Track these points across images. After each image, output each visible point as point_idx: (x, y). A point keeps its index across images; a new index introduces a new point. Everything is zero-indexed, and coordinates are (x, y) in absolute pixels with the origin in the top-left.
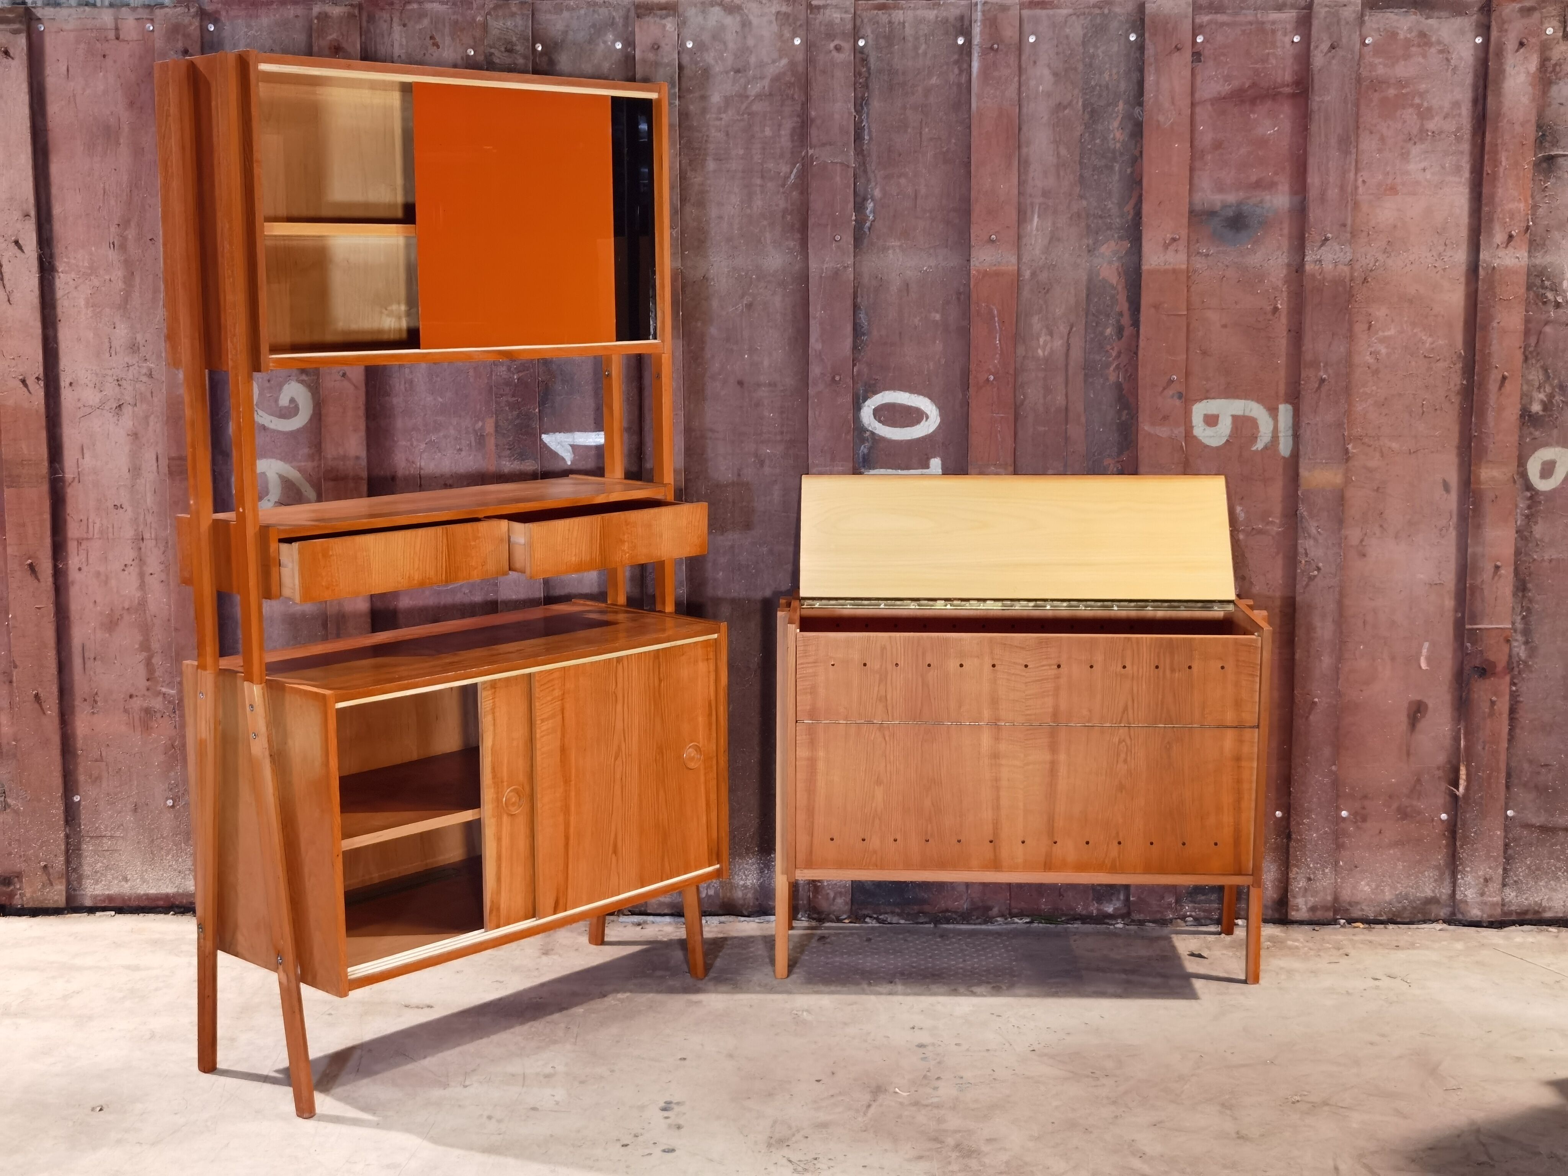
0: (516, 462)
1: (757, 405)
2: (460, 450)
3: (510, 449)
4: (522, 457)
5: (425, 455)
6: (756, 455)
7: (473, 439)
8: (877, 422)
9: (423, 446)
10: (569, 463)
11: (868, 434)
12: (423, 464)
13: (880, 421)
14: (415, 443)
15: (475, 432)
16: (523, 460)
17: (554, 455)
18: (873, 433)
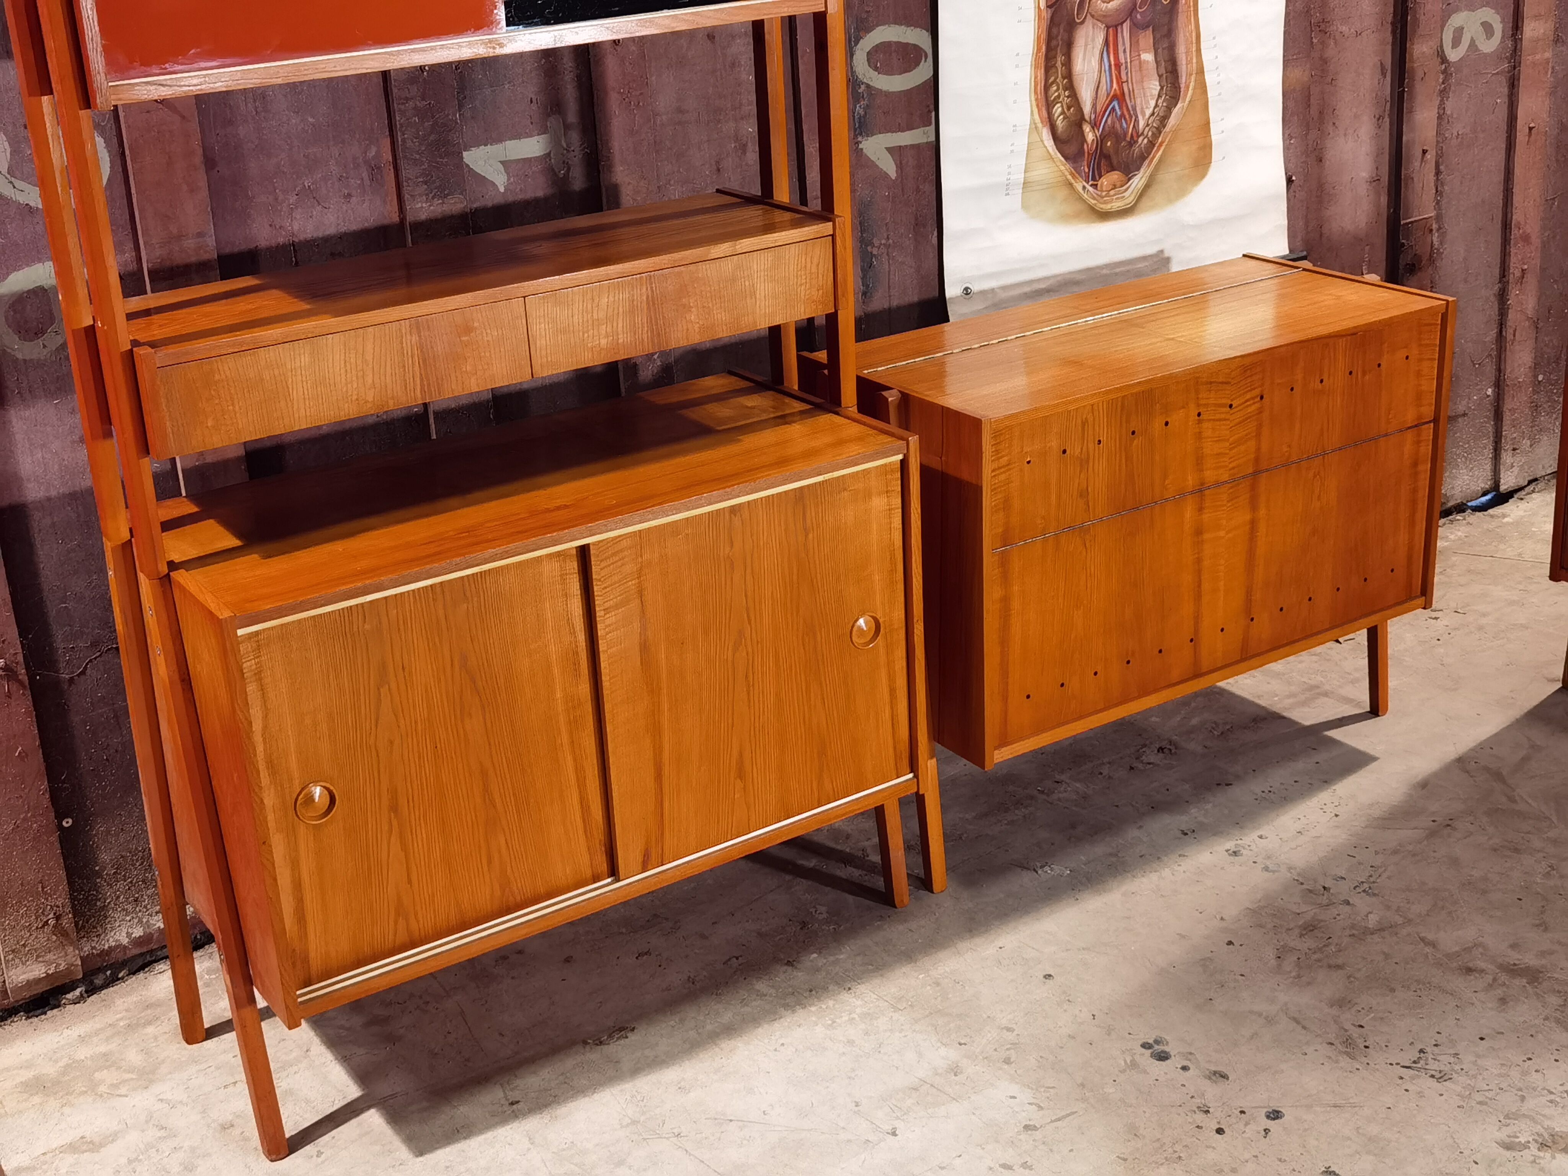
0: (437, 202)
1: (733, 65)
2: (349, 195)
3: (425, 183)
4: (442, 192)
5: (297, 214)
6: (737, 139)
7: (365, 175)
8: (871, 70)
9: (293, 199)
10: (502, 190)
11: (863, 87)
12: (296, 227)
13: (876, 69)
14: (281, 197)
15: (366, 162)
16: (446, 196)
17: (482, 180)
18: (868, 86)
